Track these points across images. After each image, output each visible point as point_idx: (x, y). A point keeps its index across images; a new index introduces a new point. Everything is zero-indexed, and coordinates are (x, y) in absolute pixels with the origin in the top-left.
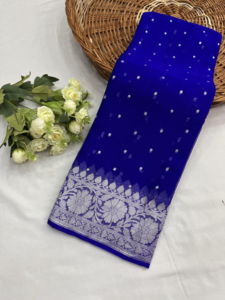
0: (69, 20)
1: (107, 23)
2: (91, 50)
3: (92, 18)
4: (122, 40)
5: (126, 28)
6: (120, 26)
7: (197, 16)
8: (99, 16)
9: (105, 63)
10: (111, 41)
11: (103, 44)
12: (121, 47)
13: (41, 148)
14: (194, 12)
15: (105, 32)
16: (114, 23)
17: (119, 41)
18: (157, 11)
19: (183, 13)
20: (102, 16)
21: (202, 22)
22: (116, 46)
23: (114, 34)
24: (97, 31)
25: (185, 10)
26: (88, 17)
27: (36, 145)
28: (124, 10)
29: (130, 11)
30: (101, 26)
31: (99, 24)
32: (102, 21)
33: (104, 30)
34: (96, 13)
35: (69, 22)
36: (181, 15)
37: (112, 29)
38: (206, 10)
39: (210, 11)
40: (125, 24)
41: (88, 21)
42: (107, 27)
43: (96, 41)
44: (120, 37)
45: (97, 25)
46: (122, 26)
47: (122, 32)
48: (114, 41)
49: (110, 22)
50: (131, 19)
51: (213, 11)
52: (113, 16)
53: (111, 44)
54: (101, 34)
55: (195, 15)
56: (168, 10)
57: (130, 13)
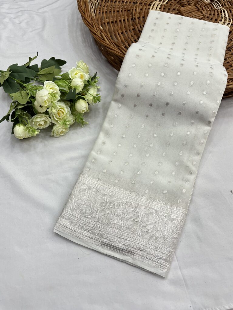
0: (79, 6)
1: (119, 13)
2: (99, 33)
3: (104, 8)
4: (133, 29)
5: (139, 18)
6: (132, 16)
7: (213, 9)
8: (111, 7)
9: (113, 46)
10: (122, 30)
11: (113, 32)
12: (132, 36)
13: (43, 124)
14: (211, 5)
15: (116, 22)
16: (126, 13)
17: (130, 30)
18: (172, 3)
19: (199, 4)
20: (115, 7)
21: (218, 14)
22: (126, 35)
23: (126, 23)
24: (108, 21)
25: (201, 3)
26: (100, 7)
27: (39, 120)
28: (137, 2)
29: (144, 3)
30: (113, 16)
31: (111, 14)
32: (114, 11)
33: (115, 20)
34: (109, 3)
35: (79, 7)
36: (196, 6)
37: (124, 18)
38: (224, 4)
39: (228, 4)
40: (138, 14)
41: (100, 11)
42: (119, 16)
43: (106, 29)
44: (131, 27)
45: (109, 14)
46: (134, 16)
47: (133, 21)
48: (125, 30)
49: (122, 13)
50: (144, 10)
51: (231, 5)
52: (126, 7)
53: (122, 33)
54: (113, 23)
55: (211, 8)
56: (183, 2)
57: (143, 4)
